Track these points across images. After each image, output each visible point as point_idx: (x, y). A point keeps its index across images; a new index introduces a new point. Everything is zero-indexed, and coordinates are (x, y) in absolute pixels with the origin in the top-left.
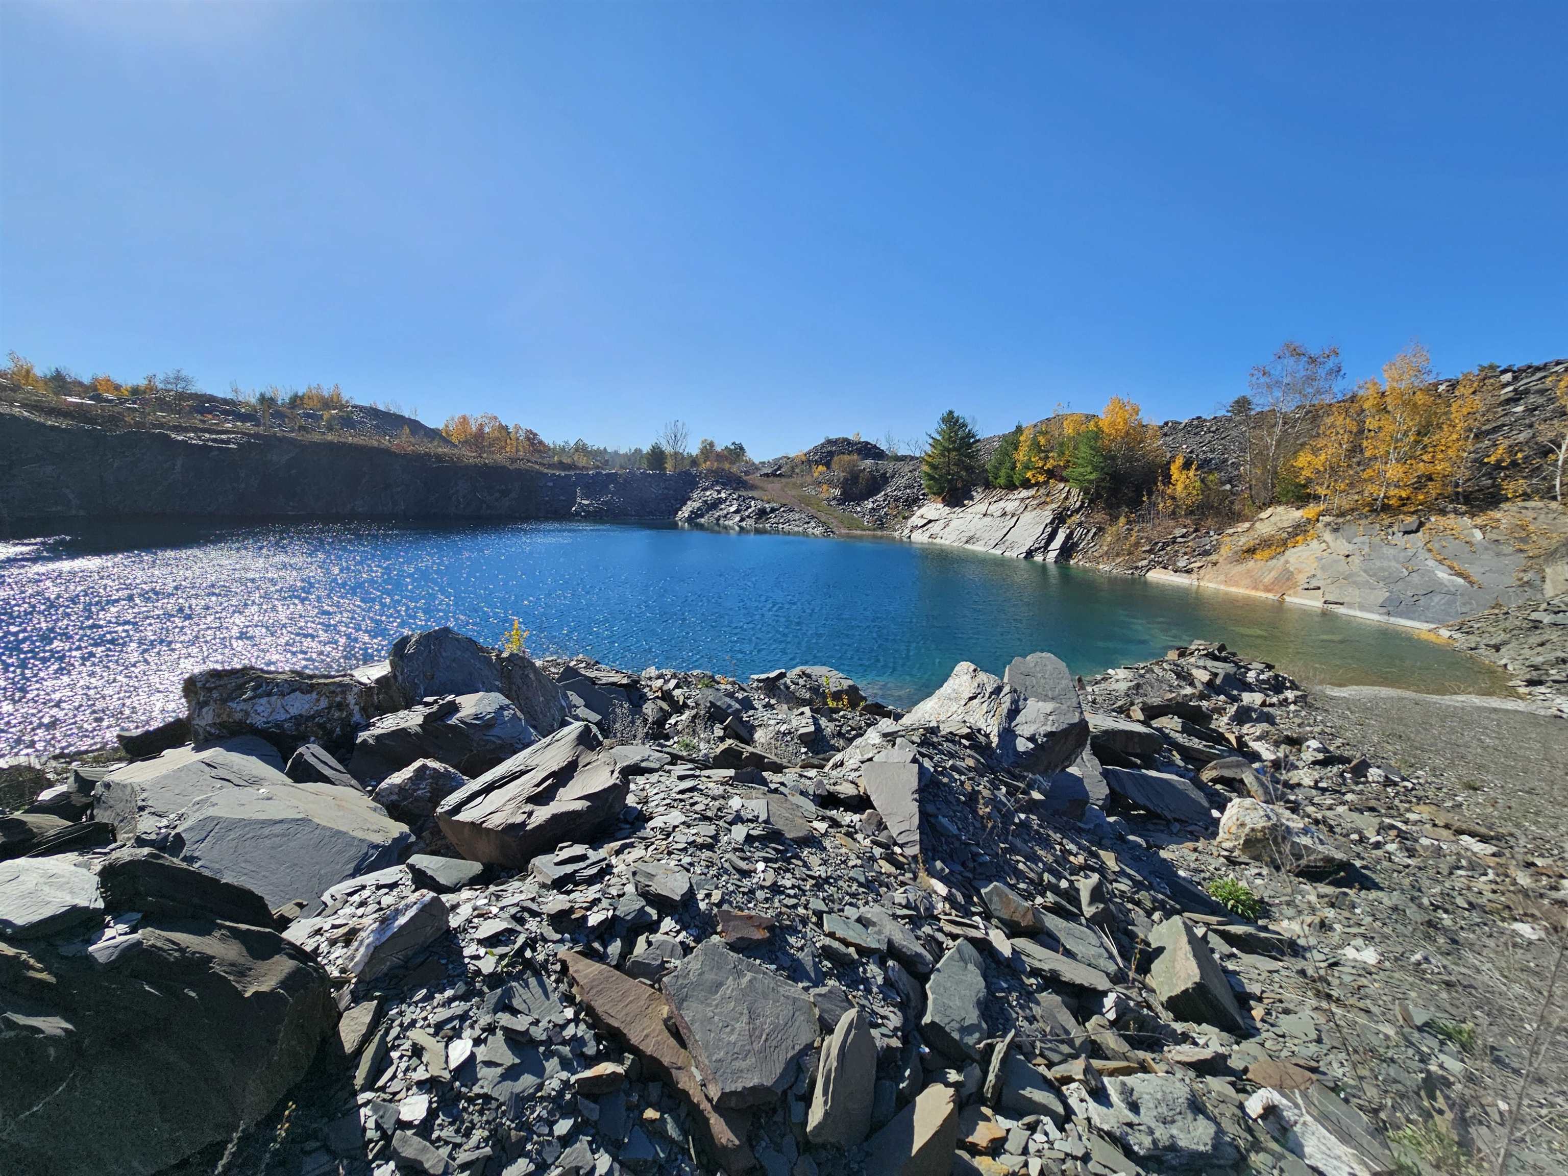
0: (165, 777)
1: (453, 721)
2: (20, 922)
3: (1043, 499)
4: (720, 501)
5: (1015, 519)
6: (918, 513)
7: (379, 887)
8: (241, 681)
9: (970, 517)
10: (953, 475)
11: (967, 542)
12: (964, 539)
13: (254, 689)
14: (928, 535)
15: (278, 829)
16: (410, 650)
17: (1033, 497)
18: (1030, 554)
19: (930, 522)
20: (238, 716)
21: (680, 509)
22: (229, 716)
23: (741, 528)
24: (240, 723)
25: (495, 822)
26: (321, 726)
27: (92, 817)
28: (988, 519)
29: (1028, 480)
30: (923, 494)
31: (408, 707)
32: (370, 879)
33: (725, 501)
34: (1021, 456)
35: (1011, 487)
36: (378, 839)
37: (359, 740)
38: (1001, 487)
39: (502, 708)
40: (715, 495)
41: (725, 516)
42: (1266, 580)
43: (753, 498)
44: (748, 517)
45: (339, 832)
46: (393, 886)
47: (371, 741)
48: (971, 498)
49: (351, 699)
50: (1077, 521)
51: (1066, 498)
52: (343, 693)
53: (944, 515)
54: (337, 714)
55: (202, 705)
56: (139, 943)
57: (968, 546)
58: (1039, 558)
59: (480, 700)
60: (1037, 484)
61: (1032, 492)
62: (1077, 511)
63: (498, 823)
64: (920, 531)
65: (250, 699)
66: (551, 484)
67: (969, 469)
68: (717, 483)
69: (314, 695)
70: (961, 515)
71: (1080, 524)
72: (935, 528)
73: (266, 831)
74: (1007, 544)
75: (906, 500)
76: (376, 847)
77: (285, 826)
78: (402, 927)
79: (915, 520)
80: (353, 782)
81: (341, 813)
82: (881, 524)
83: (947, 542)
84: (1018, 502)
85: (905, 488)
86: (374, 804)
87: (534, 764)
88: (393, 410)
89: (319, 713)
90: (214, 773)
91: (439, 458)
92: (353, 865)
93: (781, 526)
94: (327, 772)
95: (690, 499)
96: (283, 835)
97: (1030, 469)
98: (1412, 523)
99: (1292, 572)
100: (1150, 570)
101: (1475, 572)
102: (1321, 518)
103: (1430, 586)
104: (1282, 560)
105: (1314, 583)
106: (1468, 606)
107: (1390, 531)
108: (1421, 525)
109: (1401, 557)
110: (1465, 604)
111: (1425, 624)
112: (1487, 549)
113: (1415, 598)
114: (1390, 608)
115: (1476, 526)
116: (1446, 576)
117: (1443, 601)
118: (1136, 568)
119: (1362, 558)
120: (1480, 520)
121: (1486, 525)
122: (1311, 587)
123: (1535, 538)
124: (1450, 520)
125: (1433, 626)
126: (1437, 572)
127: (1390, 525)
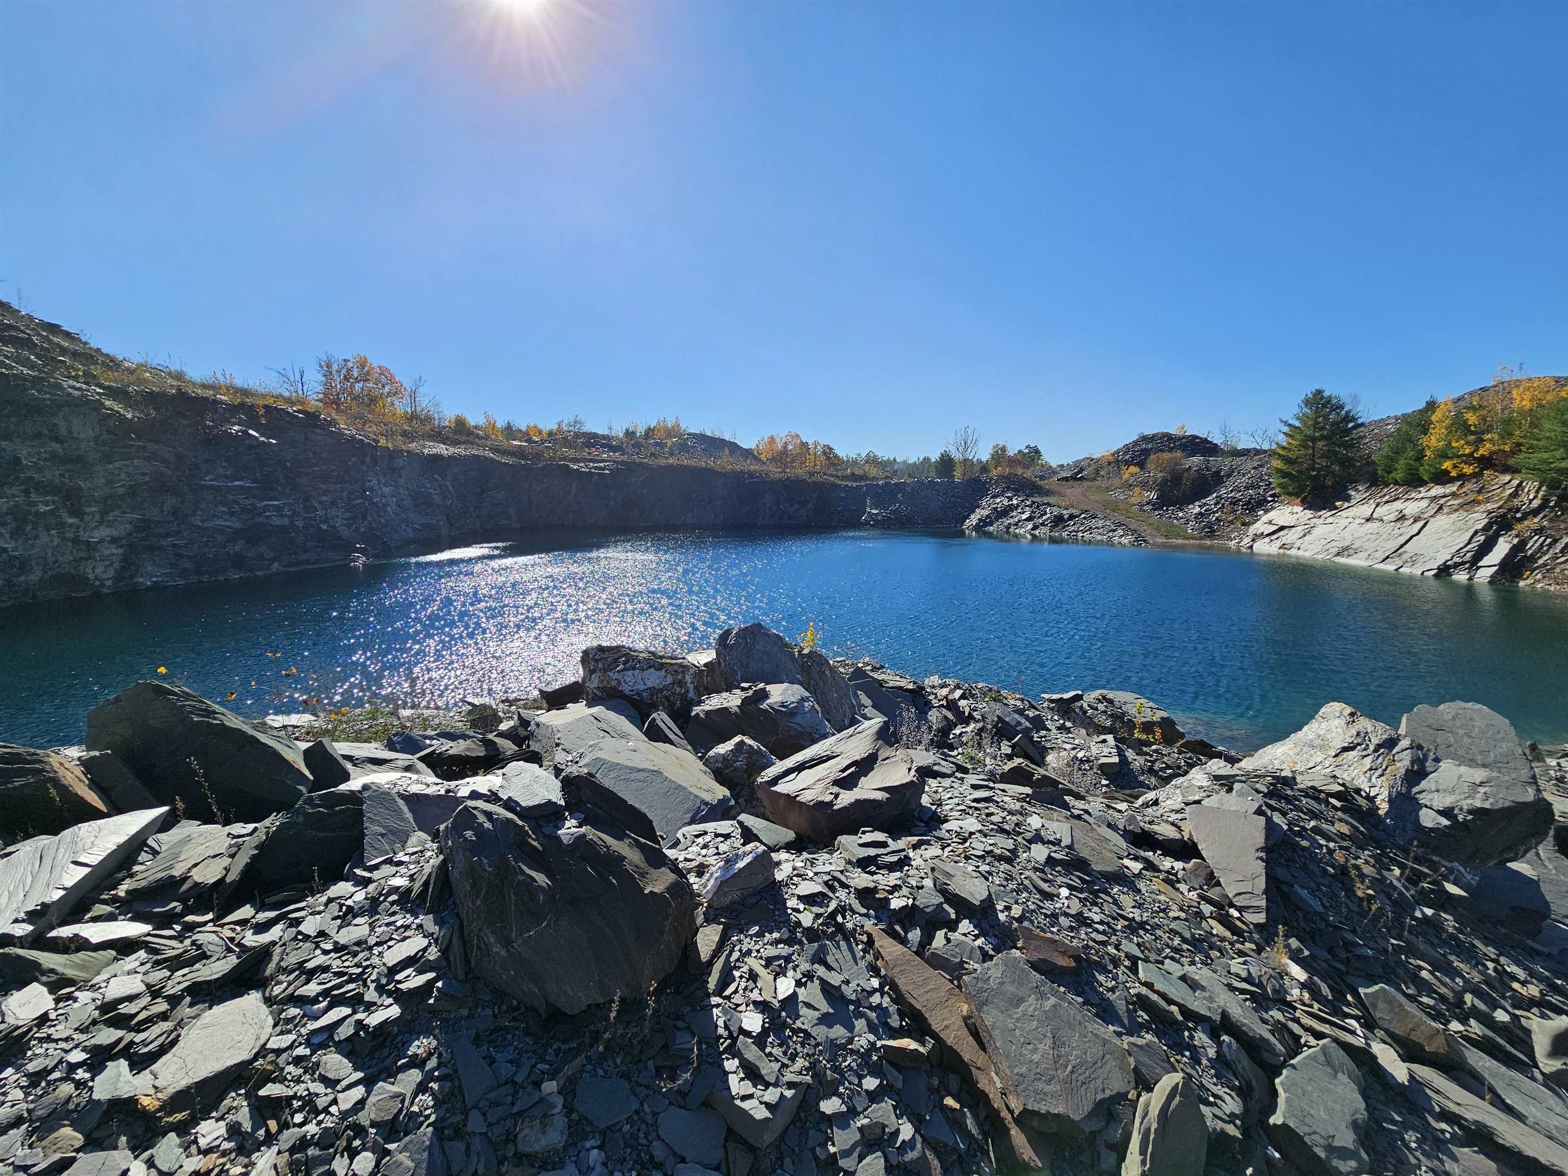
0: (571, 723)
1: (764, 706)
2: (523, 804)
3: (1471, 497)
4: (1012, 508)
5: (1420, 524)
6: (1265, 518)
7: (717, 835)
8: (616, 656)
9: (1345, 522)
10: (1319, 470)
11: (1338, 554)
12: (1335, 550)
13: (625, 663)
14: (1278, 543)
15: (640, 776)
16: (731, 641)
17: (1454, 495)
18: (1444, 571)
19: (1282, 528)
20: (614, 683)
21: (967, 517)
22: (608, 682)
23: (1034, 536)
24: (614, 689)
25: (807, 797)
26: (667, 698)
27: (528, 746)
28: (1373, 526)
29: (1446, 472)
30: (1273, 496)
31: (729, 689)
32: (710, 826)
33: (1017, 508)
34: (1434, 441)
35: (1414, 481)
36: (708, 797)
37: (693, 714)
38: (1396, 483)
39: (803, 699)
40: (1006, 502)
41: (1016, 524)
43: (1049, 505)
44: (1043, 524)
45: (680, 787)
46: (727, 836)
47: (702, 715)
48: (1348, 498)
49: (688, 678)
50: (1535, 527)
51: (1515, 495)
52: (683, 672)
53: (1304, 520)
54: (678, 690)
55: (592, 672)
56: (584, 836)
57: (1341, 560)
58: (1461, 577)
59: (786, 690)
60: (1462, 477)
61: (1453, 488)
62: (1535, 512)
63: (810, 798)
64: (1267, 540)
65: (622, 670)
66: (843, 495)
67: (1346, 462)
68: (1009, 489)
69: (663, 672)
70: (1330, 520)
71: (1540, 531)
72: (1288, 537)
73: (633, 776)
74: (1405, 557)
75: (1248, 503)
76: (706, 804)
77: (646, 774)
78: (740, 870)
79: (1260, 527)
80: (689, 747)
81: (681, 771)
82: (1211, 531)
83: (1308, 554)
84: (1425, 503)
85: (1247, 488)
86: (704, 768)
87: (839, 751)
88: (717, 435)
89: (666, 688)
90: (599, 725)
91: (751, 474)
92: (689, 815)
93: (1080, 534)
94: (672, 736)
95: (978, 507)
96: (644, 781)
97: (1449, 458)
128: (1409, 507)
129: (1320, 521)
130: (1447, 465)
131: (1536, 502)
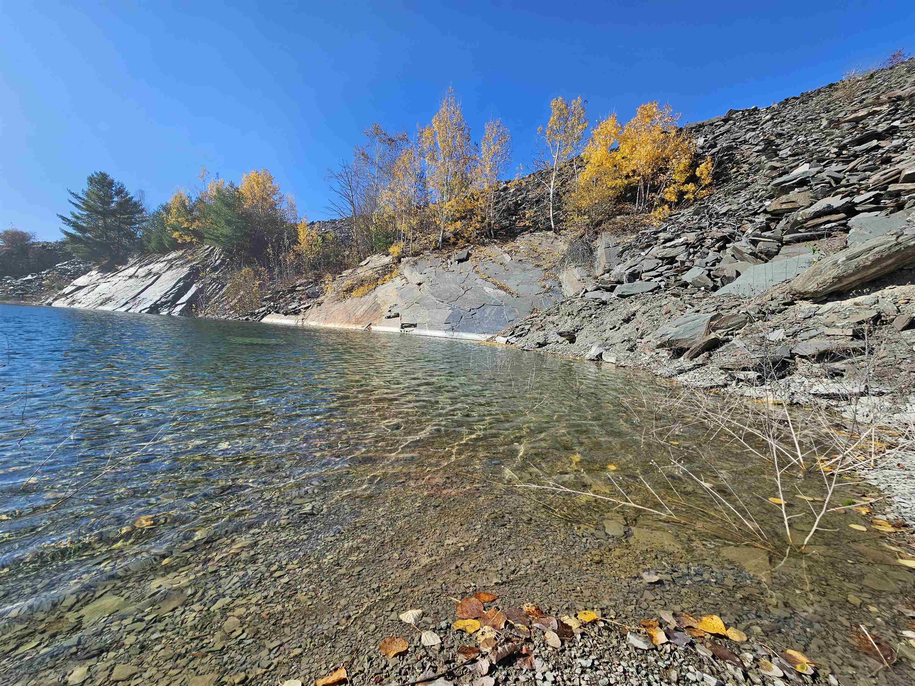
3: (187, 258)
5: (155, 278)
6: (73, 282)
9: (117, 280)
12: (99, 302)
14: (70, 300)
17: (181, 258)
19: (78, 289)
28: (131, 281)
42: (358, 314)
48: (126, 264)
50: (214, 277)
53: (94, 281)
57: (101, 308)
61: (181, 253)
62: (217, 268)
64: (65, 298)
70: (109, 279)
72: (79, 294)
74: (137, 301)
83: (83, 306)
84: (162, 265)
97: (177, 230)
98: (463, 254)
99: (379, 304)
100: (266, 315)
101: (511, 284)
102: (402, 259)
103: (481, 301)
104: (373, 295)
105: (395, 311)
106: (513, 314)
107: (449, 261)
108: (469, 255)
109: (459, 279)
110: (510, 312)
111: (483, 335)
112: (515, 267)
113: (472, 312)
114: (453, 324)
115: (505, 252)
116: (492, 290)
117: (493, 312)
118: (252, 314)
119: (430, 284)
120: (506, 248)
121: (512, 251)
122: (393, 314)
123: (544, 256)
124: (487, 250)
125: (489, 336)
126: (485, 288)
127: (449, 257)
128: (156, 267)
129: (104, 280)
130: (176, 235)
131: (219, 261)
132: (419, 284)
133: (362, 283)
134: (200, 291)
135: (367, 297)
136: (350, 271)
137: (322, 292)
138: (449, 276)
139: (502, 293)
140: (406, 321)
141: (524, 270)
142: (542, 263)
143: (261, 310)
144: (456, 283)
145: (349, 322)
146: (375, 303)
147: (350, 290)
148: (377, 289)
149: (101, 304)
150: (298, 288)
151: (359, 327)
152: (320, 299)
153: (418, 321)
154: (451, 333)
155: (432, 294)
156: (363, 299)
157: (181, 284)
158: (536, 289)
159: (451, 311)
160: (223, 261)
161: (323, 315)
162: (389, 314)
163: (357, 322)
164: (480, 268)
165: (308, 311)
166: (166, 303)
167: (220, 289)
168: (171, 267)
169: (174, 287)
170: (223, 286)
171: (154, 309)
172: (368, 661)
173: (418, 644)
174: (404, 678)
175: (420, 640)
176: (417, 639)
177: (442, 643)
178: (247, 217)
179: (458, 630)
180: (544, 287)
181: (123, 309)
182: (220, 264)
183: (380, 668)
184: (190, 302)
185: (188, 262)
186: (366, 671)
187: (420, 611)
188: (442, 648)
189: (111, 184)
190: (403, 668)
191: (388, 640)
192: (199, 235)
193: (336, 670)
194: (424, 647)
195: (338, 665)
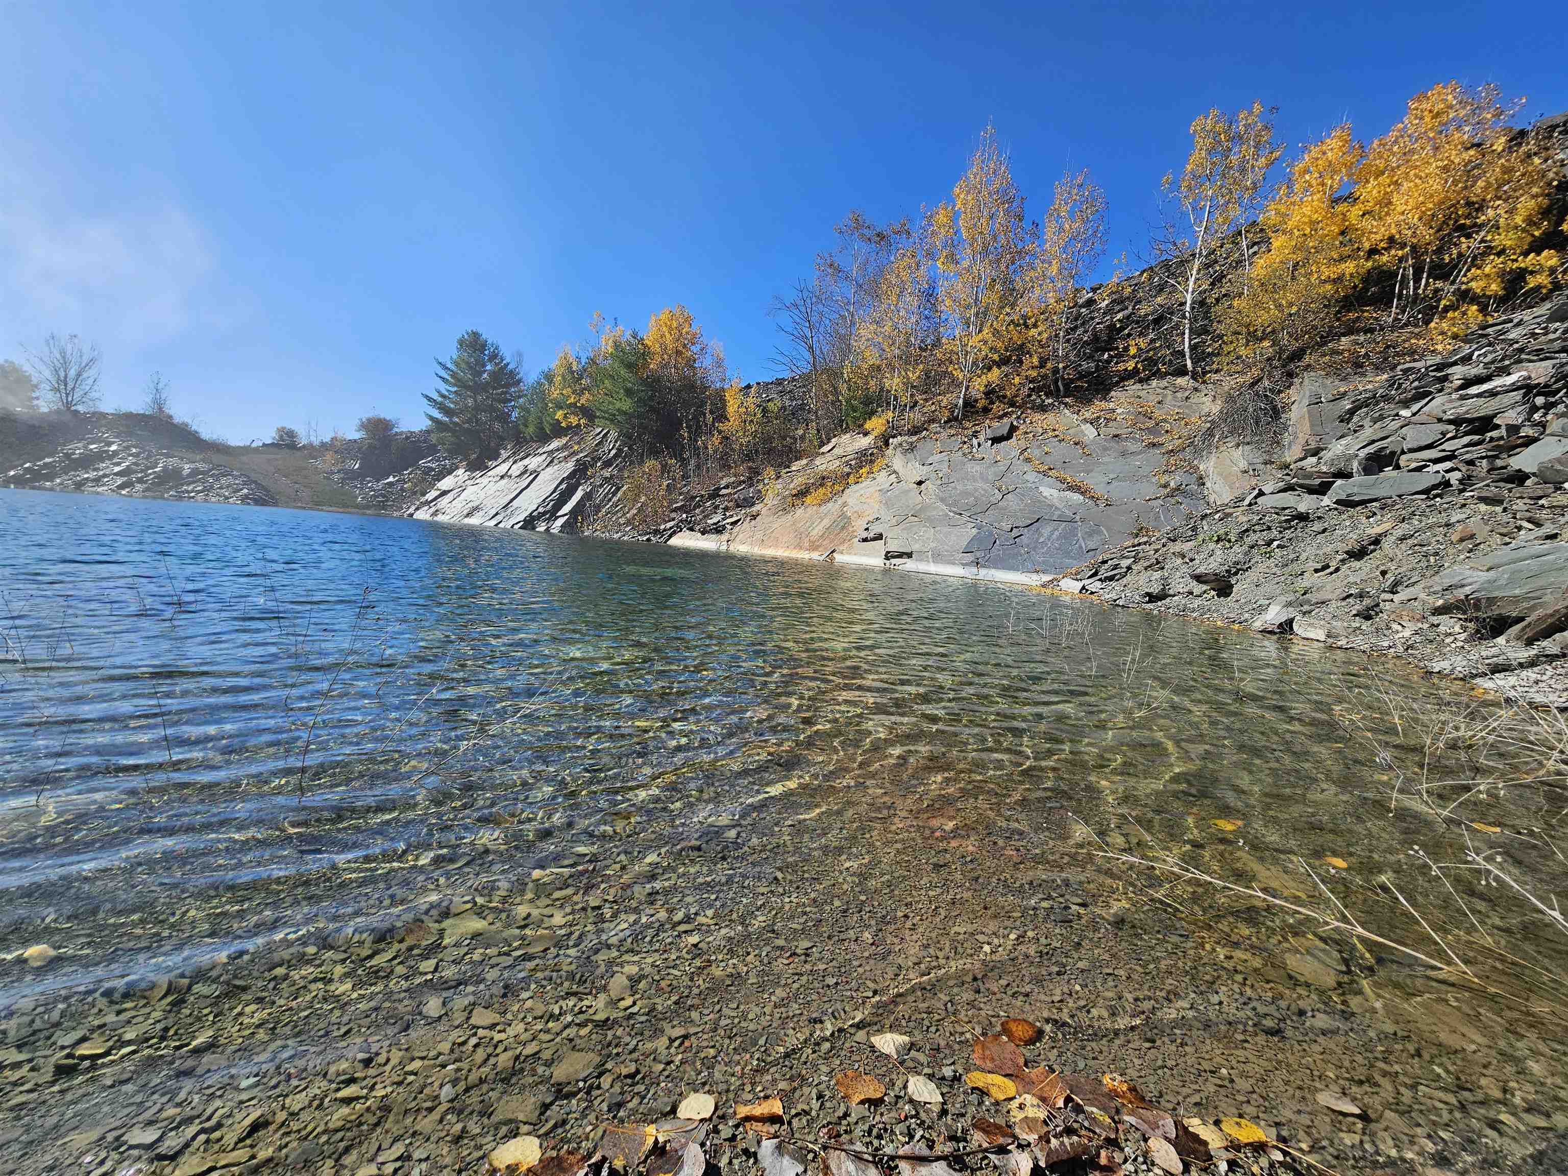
3: (573, 448)
5: (532, 478)
9: (485, 481)
12: (465, 512)
14: (433, 509)
17: (563, 447)
19: (443, 494)
28: (503, 482)
29: (560, 425)
34: (554, 390)
35: (543, 437)
38: (531, 442)
42: (814, 533)
48: (497, 458)
50: (606, 476)
57: (467, 521)
58: (541, 528)
60: (570, 429)
61: (565, 441)
64: (427, 507)
70: (478, 481)
71: (610, 480)
74: (509, 511)
83: (447, 518)
84: (544, 456)
97: (561, 408)
98: (1002, 427)
99: (849, 518)
100: (674, 533)
101: (1096, 481)
102: (891, 440)
103: (1035, 512)
104: (840, 502)
105: (875, 529)
106: (1096, 538)
107: (975, 442)
108: (1013, 429)
109: (991, 474)
110: (1090, 535)
111: (1035, 576)
112: (1105, 449)
113: (1015, 532)
114: (978, 554)
115: (1085, 421)
116: (1055, 493)
117: (1057, 533)
118: (656, 532)
119: (939, 482)
120: (1089, 413)
121: (1099, 417)
122: (872, 535)
123: (1167, 426)
124: (1050, 419)
125: (1046, 578)
126: (1041, 489)
127: (975, 435)
128: (533, 462)
129: (471, 482)
130: (559, 415)
131: (613, 452)
132: (920, 483)
133: (823, 480)
134: (588, 496)
135: (830, 505)
136: (804, 462)
137: (760, 497)
138: (974, 468)
139: (1077, 497)
140: (894, 546)
141: (1124, 454)
142: (1161, 440)
143: (669, 525)
144: (986, 481)
145: (799, 547)
146: (843, 515)
147: (802, 494)
148: (847, 491)
149: (467, 515)
150: (724, 492)
151: (815, 556)
152: (755, 509)
153: (915, 547)
154: (974, 570)
155: (942, 500)
156: (823, 508)
157: (564, 486)
158: (1149, 489)
159: (975, 531)
160: (620, 450)
161: (759, 535)
162: (865, 535)
163: (813, 547)
164: (1034, 453)
165: (737, 529)
166: (544, 513)
167: (614, 494)
168: (552, 462)
169: (554, 492)
170: (618, 489)
171: (529, 523)
172: (818, 1099)
173: (902, 1094)
174: (876, 1143)
175: (905, 1087)
176: (899, 1084)
177: (944, 1103)
178: (654, 383)
179: (973, 1089)
180: (1165, 486)
181: (493, 523)
182: (616, 456)
183: (836, 1115)
184: (574, 512)
185: (574, 453)
186: (814, 1113)
187: (906, 1039)
188: (944, 1112)
189: (484, 346)
190: (874, 1126)
191: (850, 1073)
192: (587, 413)
193: (766, 1097)
194: (911, 1101)
195: (769, 1092)
